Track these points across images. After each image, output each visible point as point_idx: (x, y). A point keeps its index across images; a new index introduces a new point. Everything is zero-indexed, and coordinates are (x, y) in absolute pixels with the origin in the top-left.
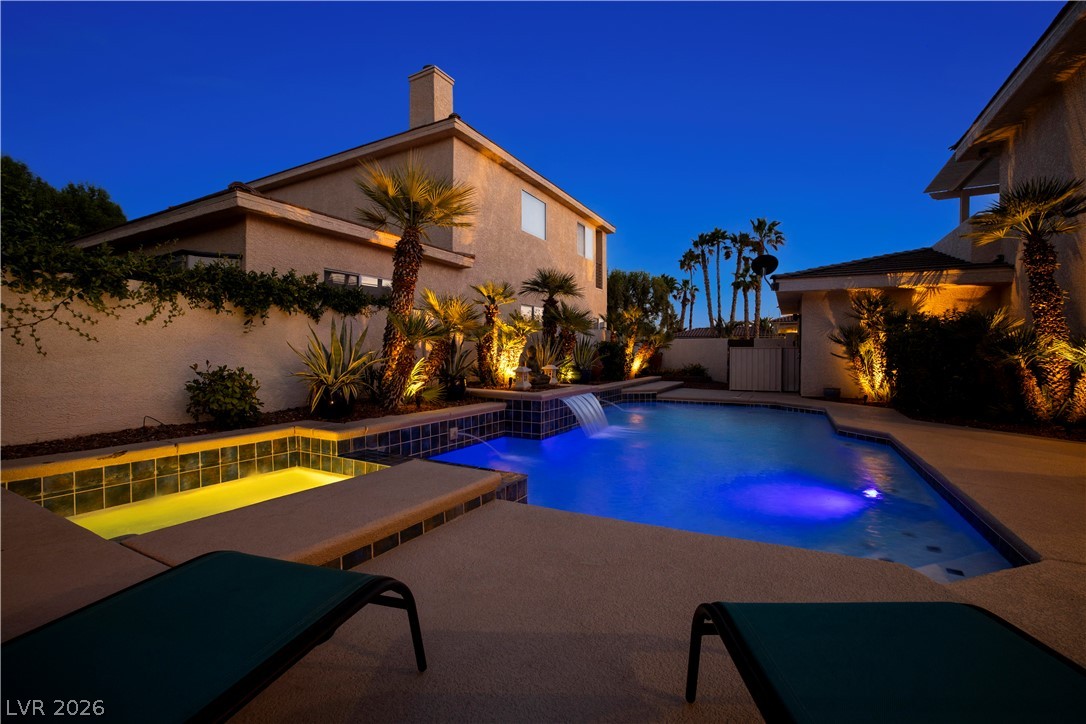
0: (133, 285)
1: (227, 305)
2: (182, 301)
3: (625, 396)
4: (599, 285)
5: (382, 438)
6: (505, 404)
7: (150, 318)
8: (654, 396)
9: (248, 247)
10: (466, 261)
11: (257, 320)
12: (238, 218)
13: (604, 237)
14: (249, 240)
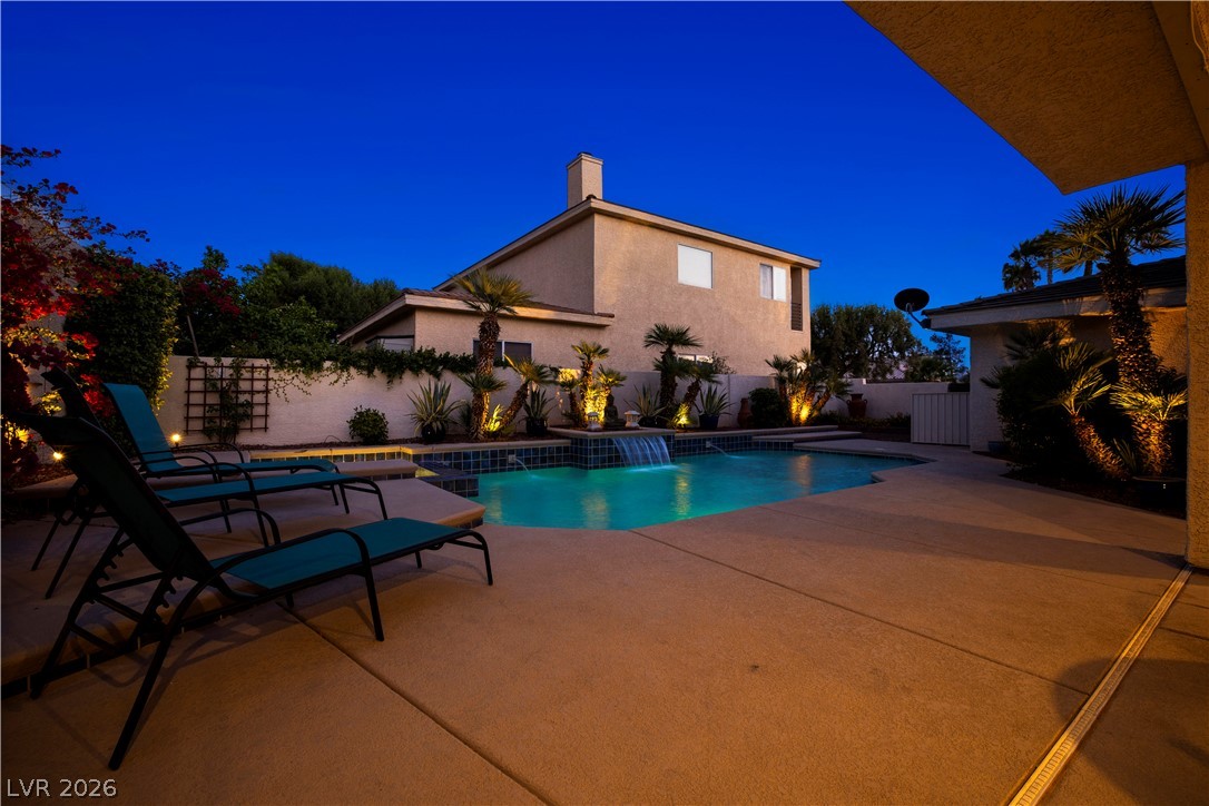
0: (327, 364)
1: (376, 372)
2: (353, 371)
3: (757, 444)
4: (796, 324)
5: (447, 456)
6: (569, 441)
7: (336, 382)
8: (790, 444)
9: (417, 329)
10: (604, 321)
11: (396, 381)
12: (409, 312)
13: (805, 274)
14: (417, 325)
